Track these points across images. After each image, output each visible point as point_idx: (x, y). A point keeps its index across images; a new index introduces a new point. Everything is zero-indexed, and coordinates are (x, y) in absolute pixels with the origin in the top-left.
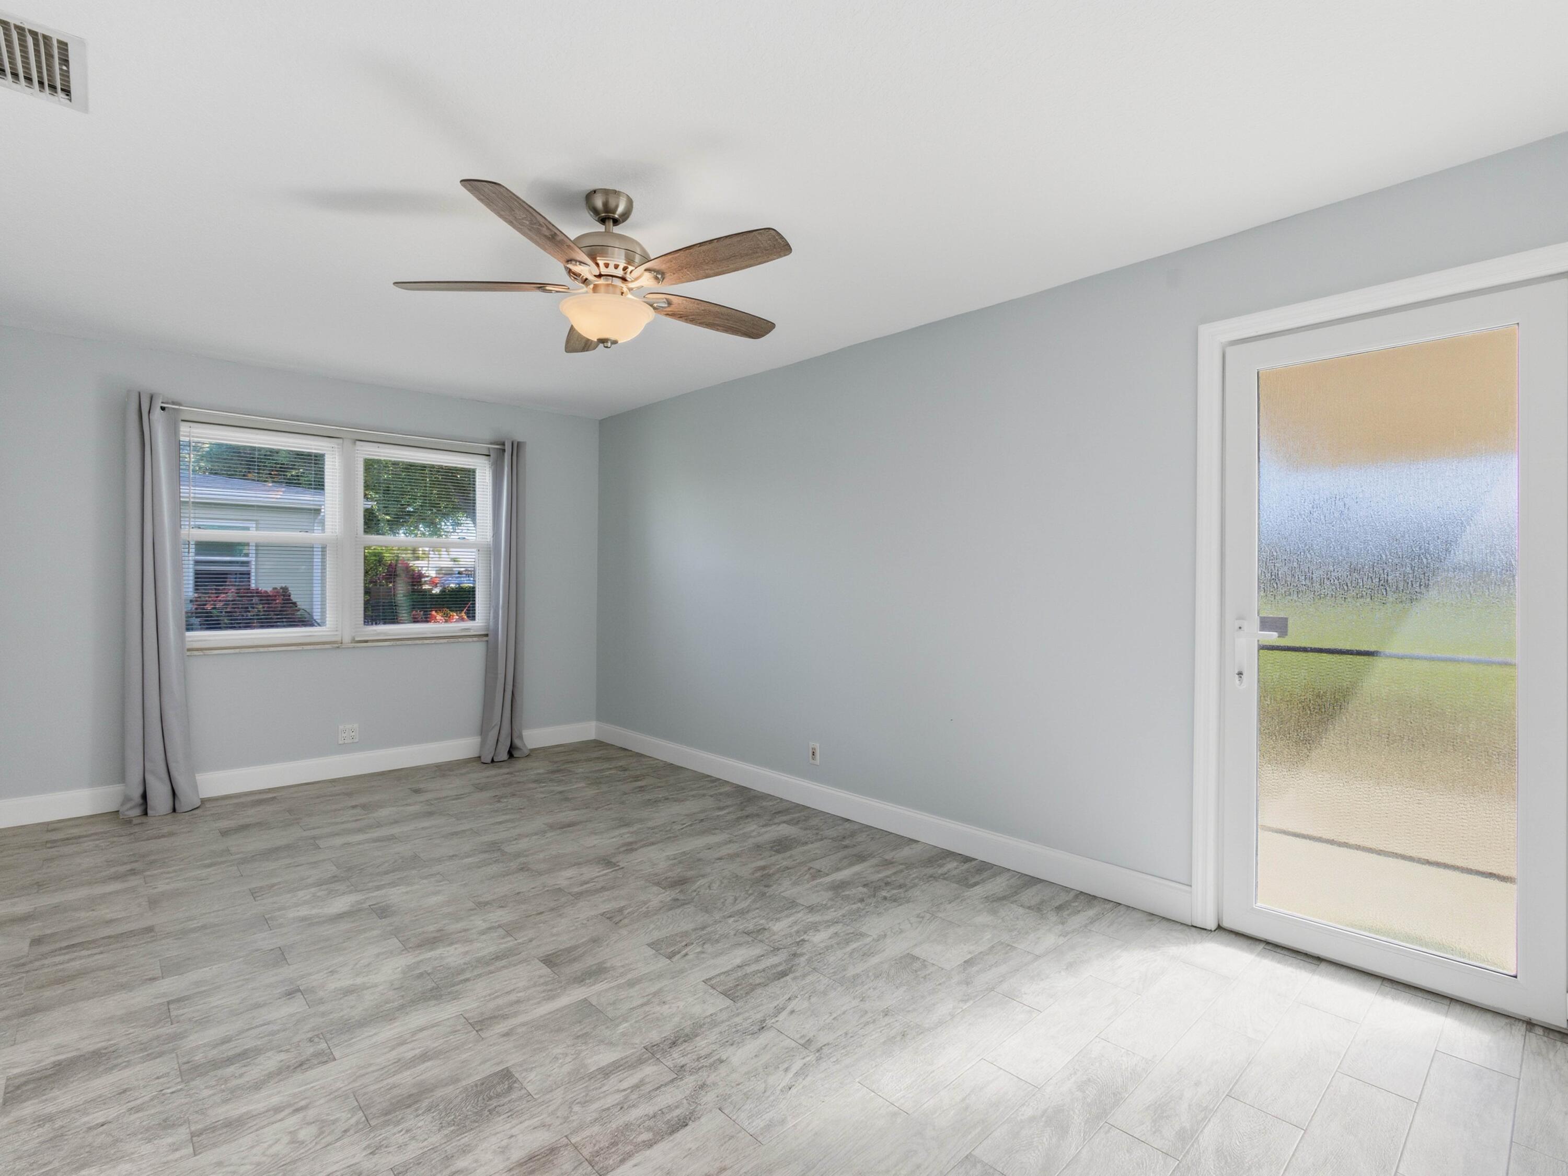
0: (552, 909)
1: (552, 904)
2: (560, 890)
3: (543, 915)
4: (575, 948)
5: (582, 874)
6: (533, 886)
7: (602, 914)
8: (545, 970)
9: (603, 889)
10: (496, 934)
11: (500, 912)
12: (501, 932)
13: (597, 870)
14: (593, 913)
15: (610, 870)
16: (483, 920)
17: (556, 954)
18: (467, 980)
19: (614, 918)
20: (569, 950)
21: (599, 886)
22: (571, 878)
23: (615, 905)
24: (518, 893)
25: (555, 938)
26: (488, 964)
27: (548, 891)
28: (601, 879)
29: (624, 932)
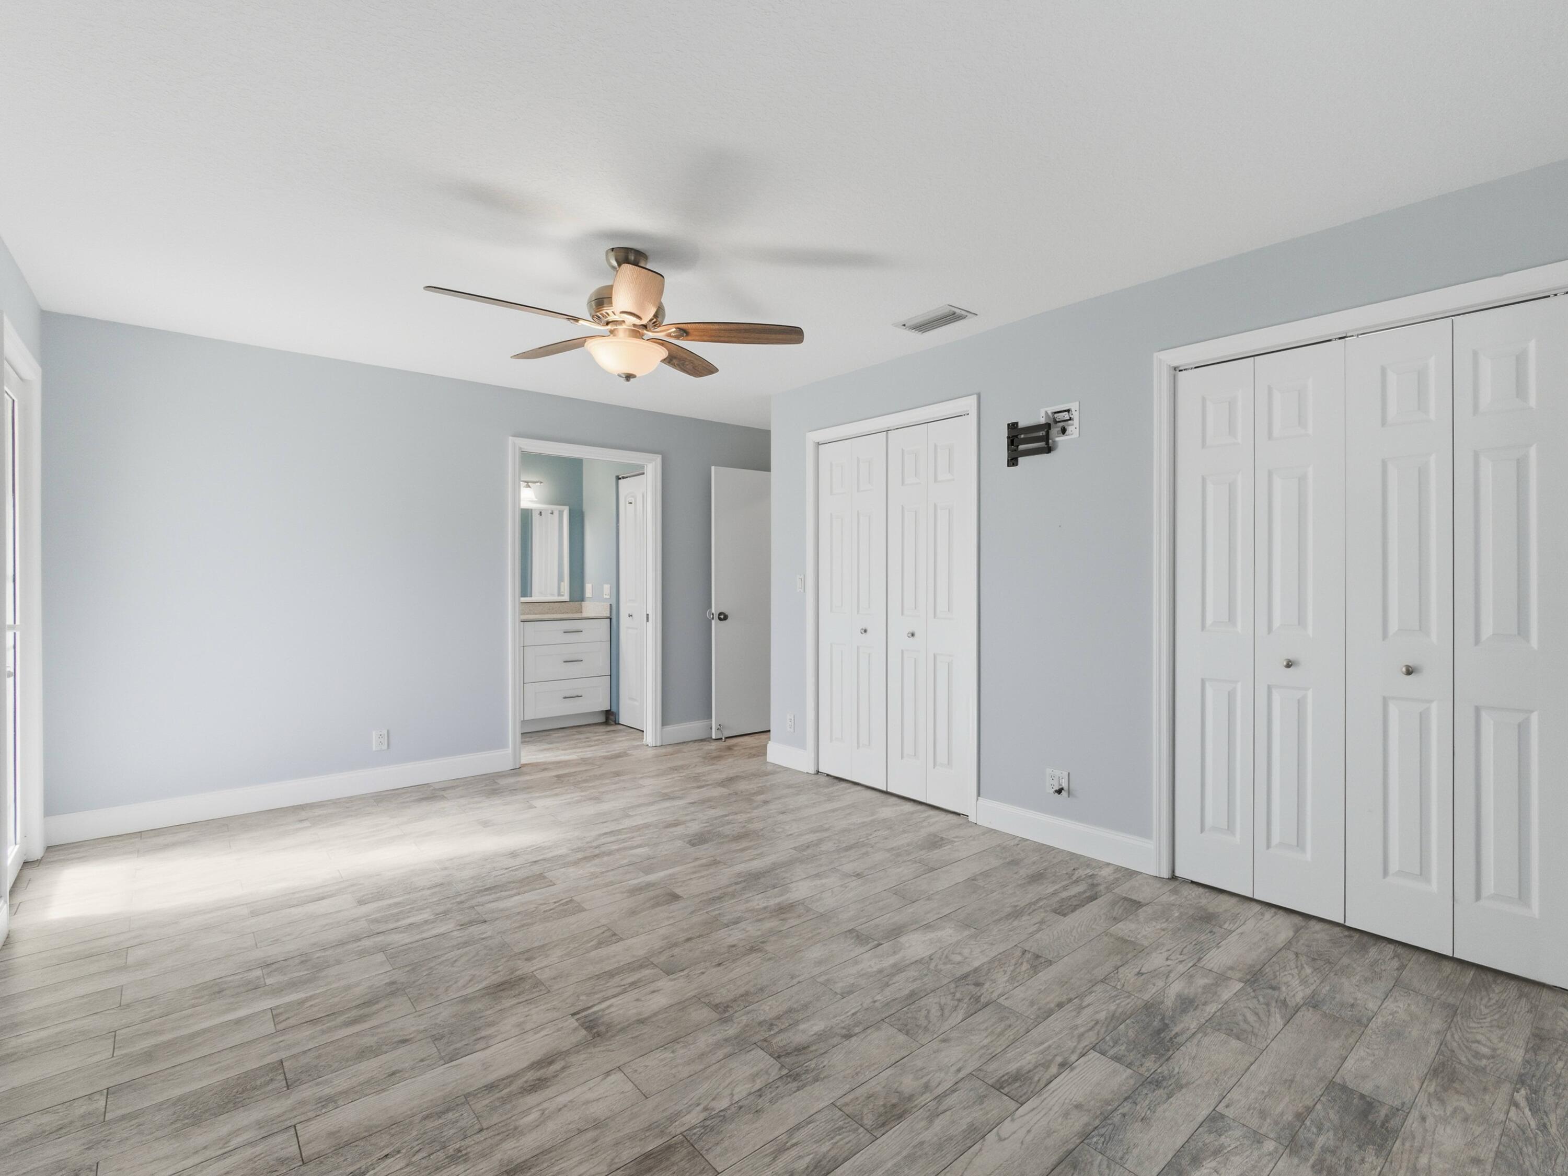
0: (675, 945)
1: (676, 951)
2: (668, 973)
3: (686, 938)
4: (653, 907)
5: (637, 1000)
6: (703, 977)
7: (621, 939)
8: (678, 891)
9: (611, 974)
10: (727, 917)
11: (731, 940)
12: (725, 920)
13: (612, 1009)
14: (629, 942)
15: (595, 1009)
16: (747, 932)
17: (669, 902)
18: (737, 883)
19: (612, 936)
20: (658, 904)
21: (617, 979)
22: (654, 992)
23: (604, 952)
24: (719, 965)
25: (671, 915)
26: (725, 894)
27: (683, 970)
28: (610, 993)
29: (604, 921)
